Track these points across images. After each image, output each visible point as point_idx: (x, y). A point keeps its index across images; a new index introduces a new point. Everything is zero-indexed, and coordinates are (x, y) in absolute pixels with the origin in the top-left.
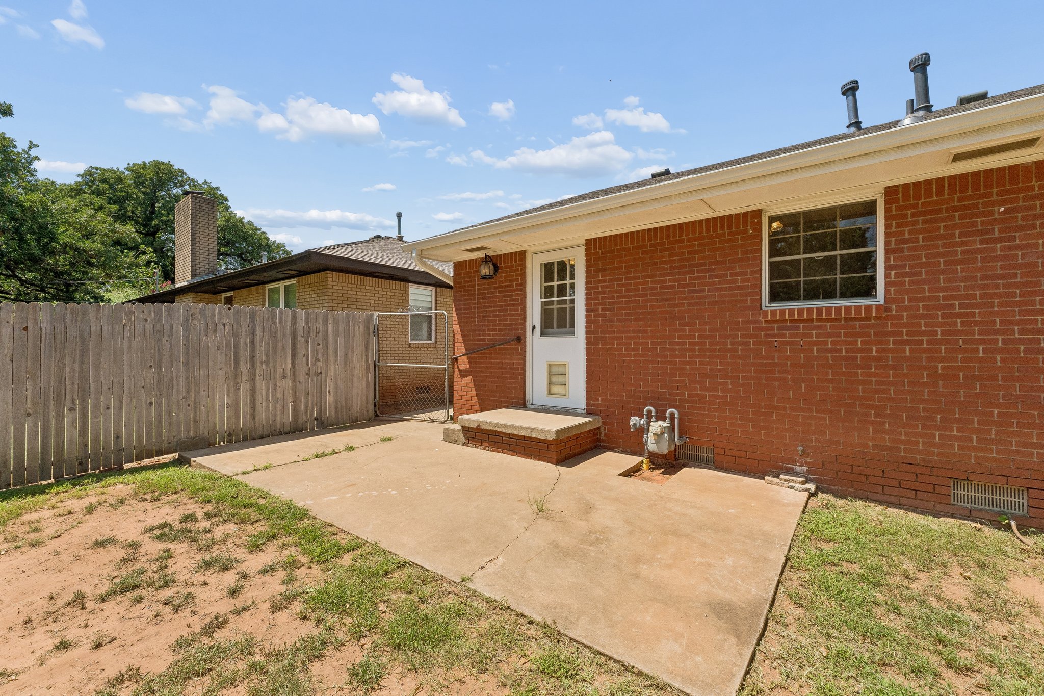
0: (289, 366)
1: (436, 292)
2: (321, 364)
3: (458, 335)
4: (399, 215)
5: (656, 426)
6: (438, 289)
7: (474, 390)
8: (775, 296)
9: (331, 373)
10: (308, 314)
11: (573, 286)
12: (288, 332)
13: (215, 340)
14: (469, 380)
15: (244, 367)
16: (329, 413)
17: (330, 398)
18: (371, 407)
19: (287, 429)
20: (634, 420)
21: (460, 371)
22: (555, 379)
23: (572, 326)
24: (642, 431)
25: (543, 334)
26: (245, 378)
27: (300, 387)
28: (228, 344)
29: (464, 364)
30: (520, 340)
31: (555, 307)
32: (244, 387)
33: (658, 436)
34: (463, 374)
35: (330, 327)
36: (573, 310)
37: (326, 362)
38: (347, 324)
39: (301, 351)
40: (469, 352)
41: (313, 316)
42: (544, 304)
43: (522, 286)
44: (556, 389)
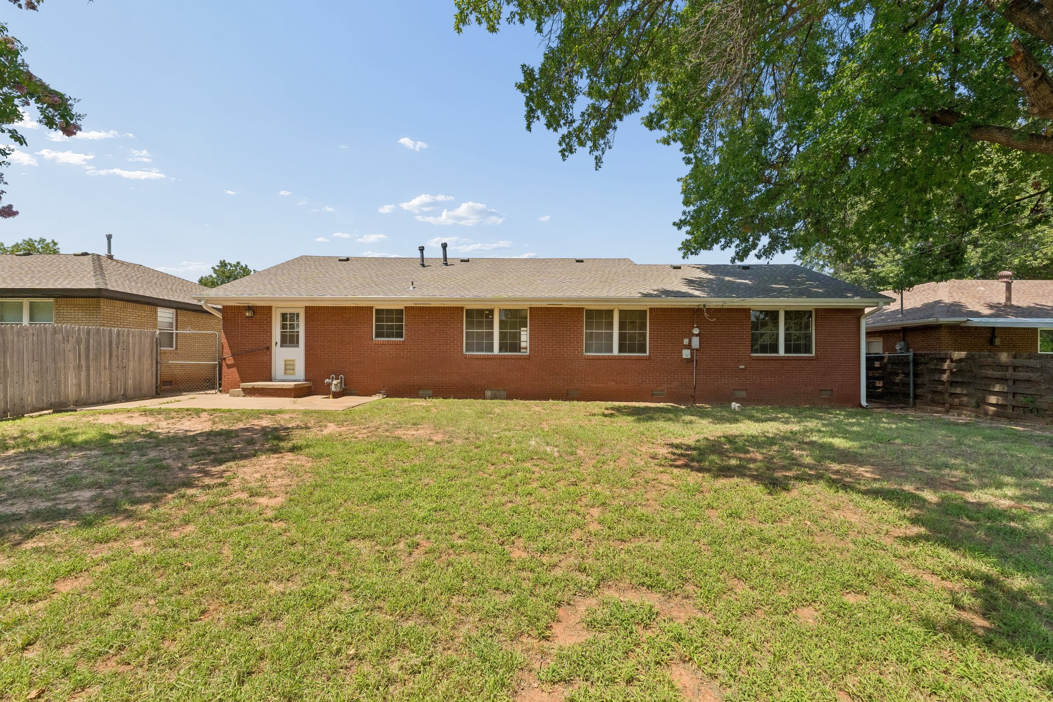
0: (108, 362)
1: (177, 313)
2: (125, 361)
3: (226, 345)
4: (109, 237)
5: (335, 382)
6: (179, 311)
7: (237, 375)
8: (377, 336)
9: (131, 367)
10: (118, 331)
11: (298, 325)
12: (107, 342)
13: (69, 347)
14: (234, 370)
15: (83, 362)
16: (130, 391)
17: (130, 382)
18: (154, 389)
19: (107, 399)
20: (327, 380)
21: (227, 365)
22: (288, 367)
23: (298, 342)
24: (330, 384)
25: (281, 346)
26: (84, 369)
27: (114, 375)
28: (75, 349)
29: (230, 361)
30: (269, 349)
31: (288, 334)
32: (83, 374)
33: (336, 385)
34: (229, 366)
35: (131, 338)
36: (298, 336)
37: (129, 360)
38: (140, 337)
39: (114, 354)
40: (233, 355)
41: (121, 332)
42: (282, 332)
43: (270, 323)
44: (288, 372)
